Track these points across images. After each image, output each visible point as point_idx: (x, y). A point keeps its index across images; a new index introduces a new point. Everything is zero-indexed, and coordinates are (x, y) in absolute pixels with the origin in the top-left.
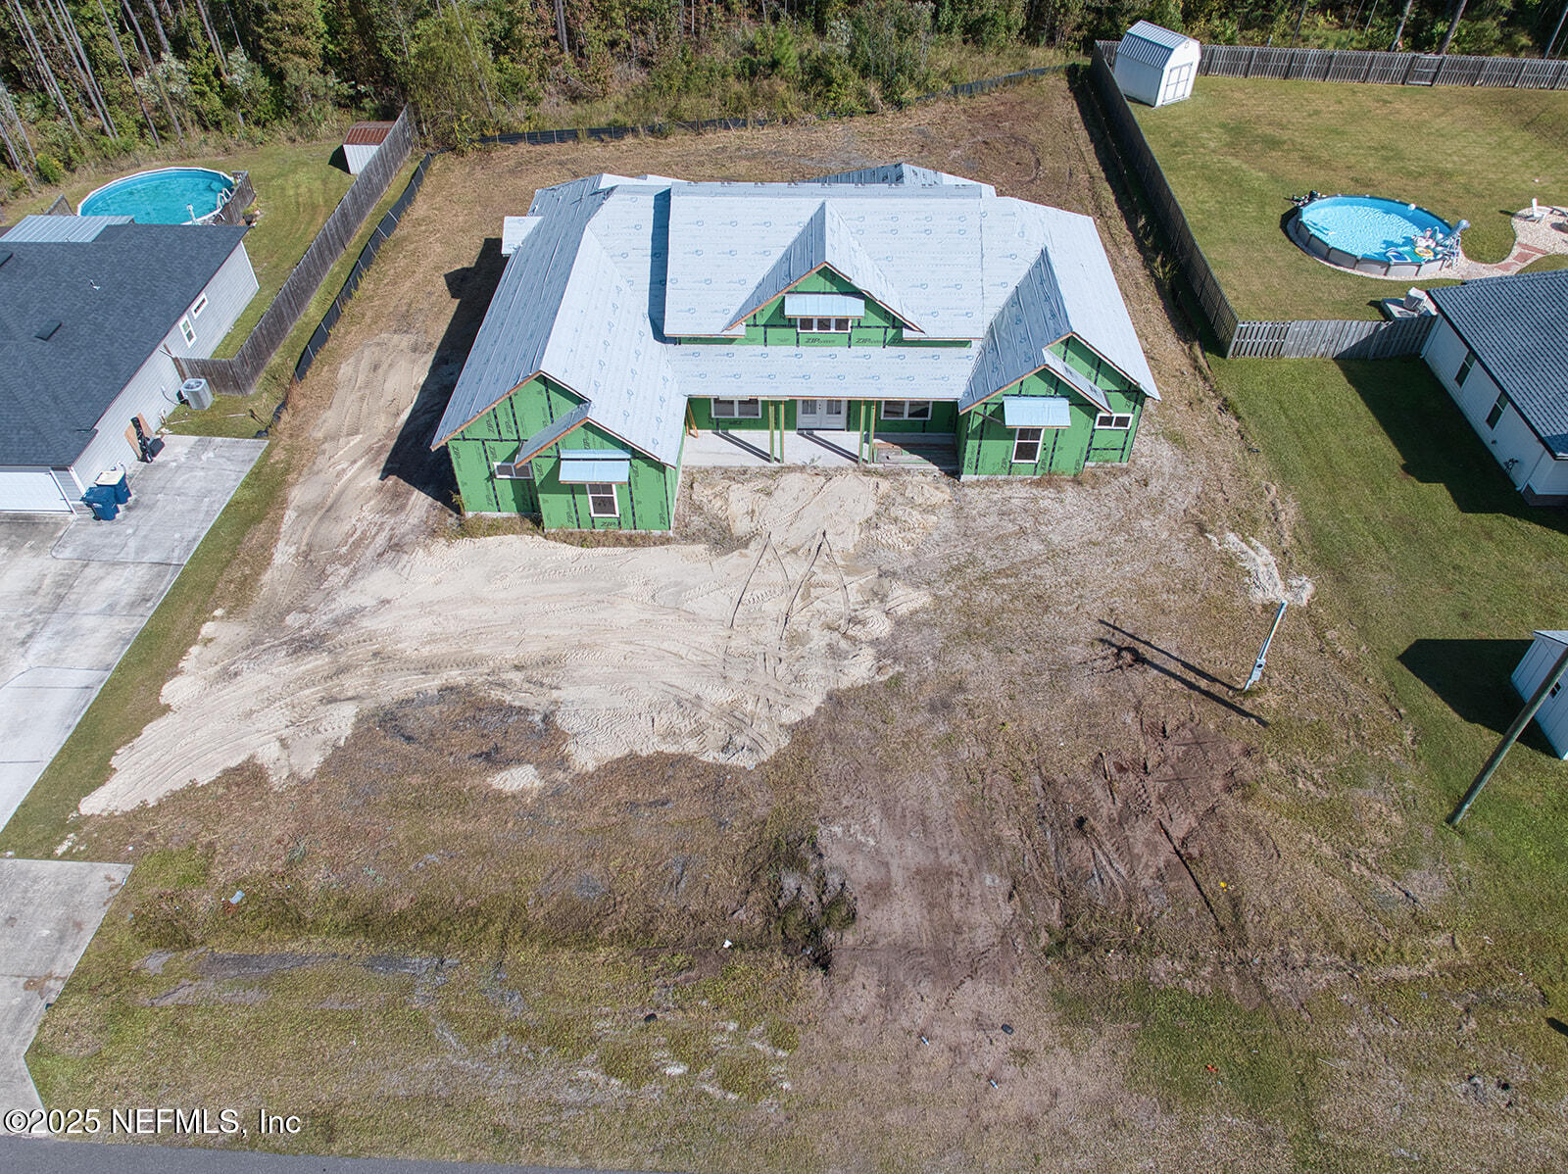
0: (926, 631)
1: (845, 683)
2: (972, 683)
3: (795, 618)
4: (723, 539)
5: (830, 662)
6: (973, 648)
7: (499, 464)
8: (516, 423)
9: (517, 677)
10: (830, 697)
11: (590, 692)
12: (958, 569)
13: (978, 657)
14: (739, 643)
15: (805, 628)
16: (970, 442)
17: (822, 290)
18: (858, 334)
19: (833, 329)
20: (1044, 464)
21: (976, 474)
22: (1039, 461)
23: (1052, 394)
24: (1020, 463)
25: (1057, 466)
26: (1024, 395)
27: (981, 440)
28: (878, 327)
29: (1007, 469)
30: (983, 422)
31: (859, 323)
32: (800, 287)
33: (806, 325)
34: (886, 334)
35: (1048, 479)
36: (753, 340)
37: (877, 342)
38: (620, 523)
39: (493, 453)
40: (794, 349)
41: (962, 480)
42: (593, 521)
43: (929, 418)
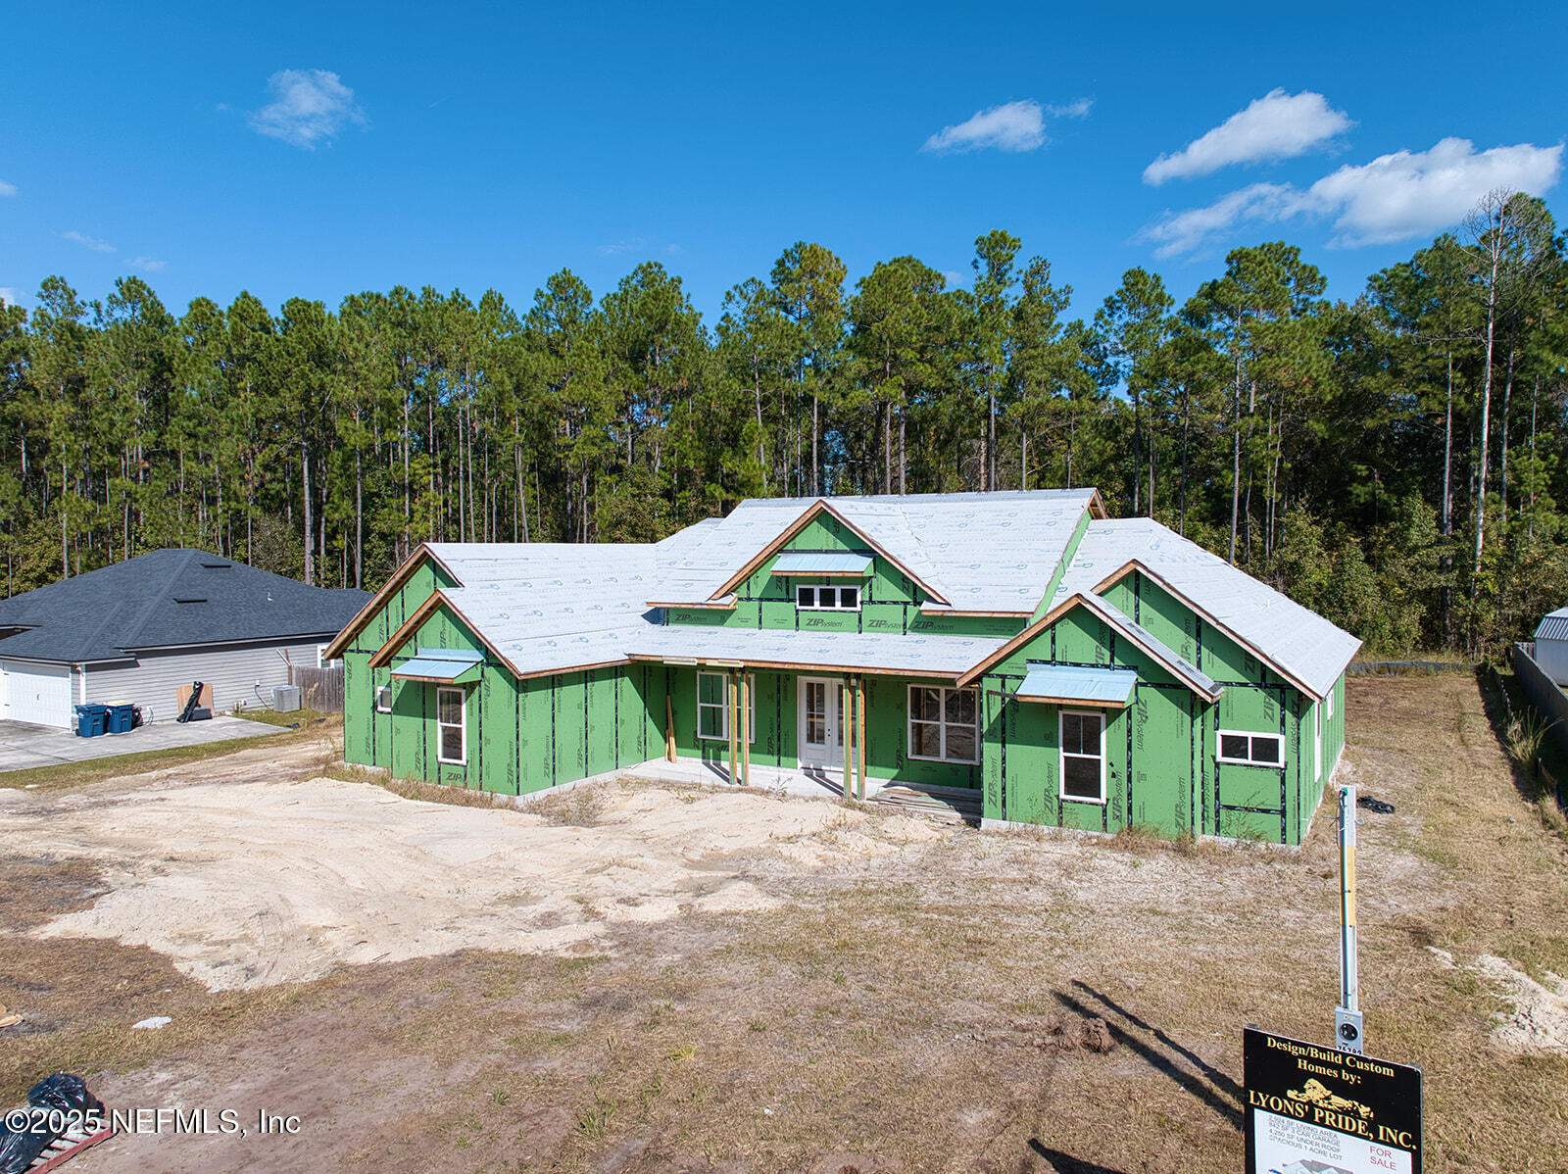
0: (721, 932)
2: (710, 994)
5: (522, 926)
6: (772, 963)
7: (382, 688)
10: (457, 953)
12: (867, 893)
15: (545, 893)
16: (986, 750)
17: (825, 548)
18: (871, 613)
19: (838, 605)
20: (1117, 807)
21: (1004, 819)
22: (1108, 800)
23: (1107, 662)
24: (1075, 802)
25: (1142, 815)
26: (1062, 663)
27: (1004, 746)
28: (895, 603)
29: (1056, 813)
30: (1003, 711)
31: (871, 597)
32: (800, 542)
33: (806, 598)
34: (905, 613)
35: (1128, 839)
36: (746, 621)
37: (895, 625)
38: (466, 776)
39: (379, 673)
40: (793, 632)
41: (983, 828)
42: (439, 769)
43: (977, 762)
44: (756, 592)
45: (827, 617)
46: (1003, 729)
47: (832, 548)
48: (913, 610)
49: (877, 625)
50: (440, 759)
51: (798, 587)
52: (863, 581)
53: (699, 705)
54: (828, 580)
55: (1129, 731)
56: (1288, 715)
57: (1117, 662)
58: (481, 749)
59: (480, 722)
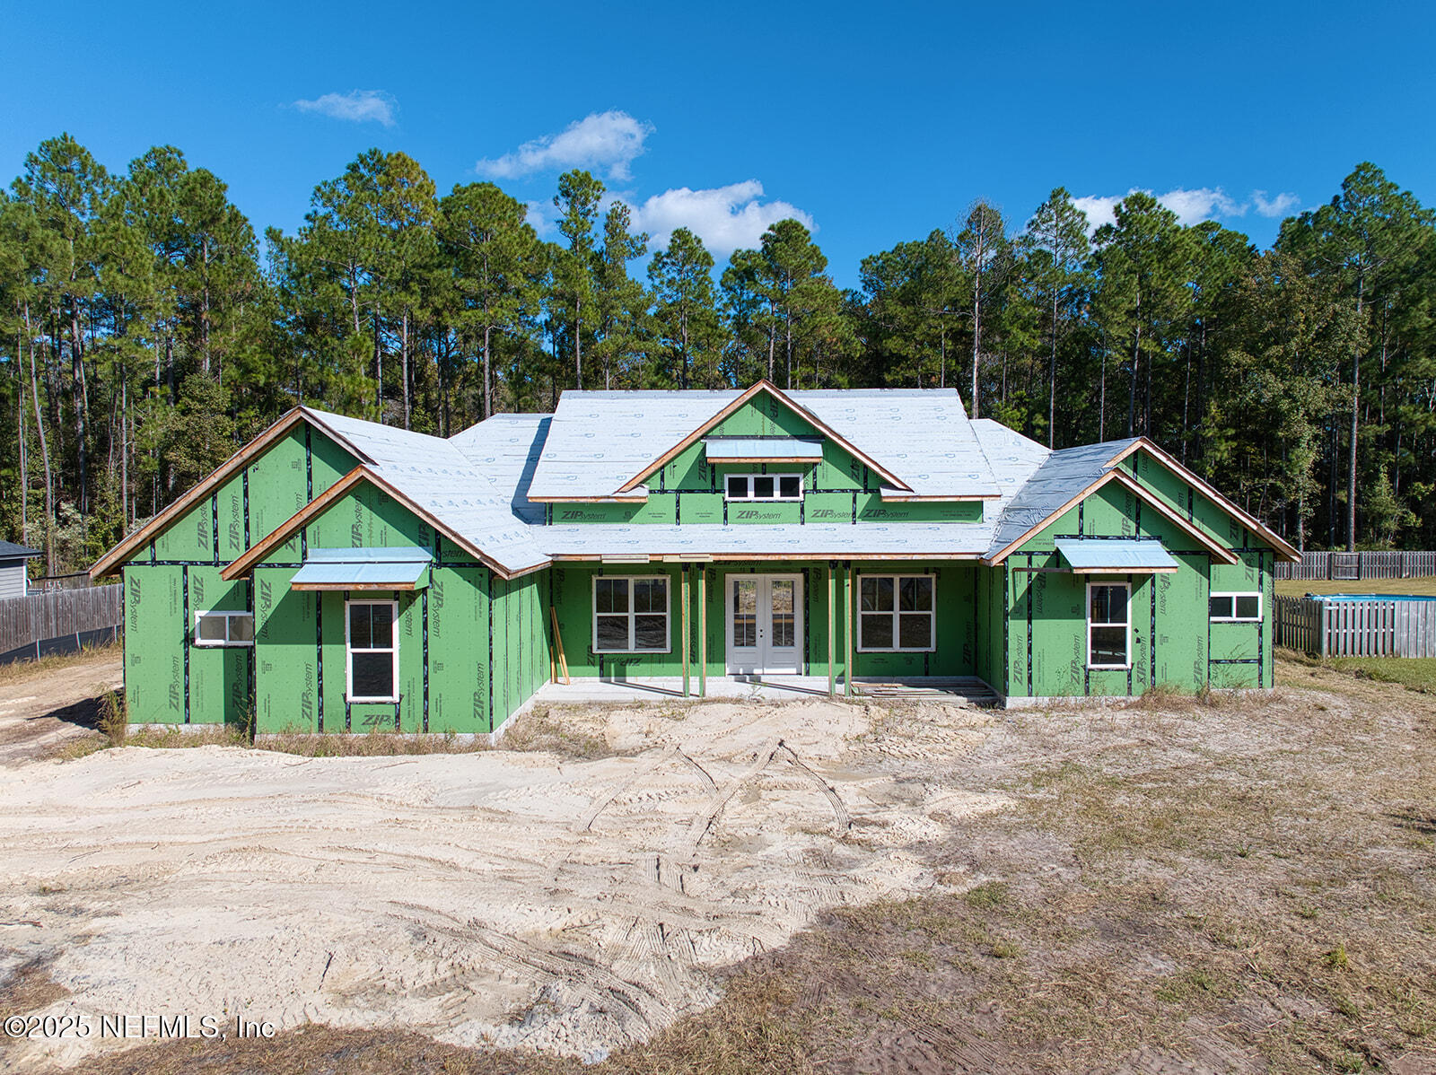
0: (1029, 836)
1: (860, 897)
2: (1183, 894)
3: (726, 820)
4: (592, 750)
5: (817, 871)
6: (1147, 852)
7: (203, 613)
8: (247, 528)
9: (28, 903)
10: (820, 915)
12: (1052, 775)
14: (600, 849)
15: (753, 832)
16: (1011, 626)
17: (760, 434)
18: (812, 502)
19: (777, 495)
20: (1141, 670)
21: (1030, 695)
22: (1132, 665)
23: (1133, 533)
24: (1101, 670)
25: (1164, 675)
26: (1089, 537)
27: (1030, 623)
28: (843, 491)
29: (1082, 682)
30: (1029, 589)
31: (815, 486)
32: (728, 428)
33: (738, 488)
34: (854, 501)
35: (1156, 697)
36: (660, 515)
37: (844, 515)
38: (398, 717)
39: (198, 592)
40: (722, 526)
41: (1008, 706)
42: (348, 712)
43: (933, 649)
44: (672, 483)
45: (762, 509)
46: (1030, 606)
47: (768, 433)
48: (864, 499)
49: (823, 514)
50: (350, 698)
51: (726, 477)
52: (808, 467)
53: (596, 615)
54: (764, 467)
55: (1153, 597)
56: (1265, 574)
57: (1143, 533)
58: (426, 678)
59: (426, 643)
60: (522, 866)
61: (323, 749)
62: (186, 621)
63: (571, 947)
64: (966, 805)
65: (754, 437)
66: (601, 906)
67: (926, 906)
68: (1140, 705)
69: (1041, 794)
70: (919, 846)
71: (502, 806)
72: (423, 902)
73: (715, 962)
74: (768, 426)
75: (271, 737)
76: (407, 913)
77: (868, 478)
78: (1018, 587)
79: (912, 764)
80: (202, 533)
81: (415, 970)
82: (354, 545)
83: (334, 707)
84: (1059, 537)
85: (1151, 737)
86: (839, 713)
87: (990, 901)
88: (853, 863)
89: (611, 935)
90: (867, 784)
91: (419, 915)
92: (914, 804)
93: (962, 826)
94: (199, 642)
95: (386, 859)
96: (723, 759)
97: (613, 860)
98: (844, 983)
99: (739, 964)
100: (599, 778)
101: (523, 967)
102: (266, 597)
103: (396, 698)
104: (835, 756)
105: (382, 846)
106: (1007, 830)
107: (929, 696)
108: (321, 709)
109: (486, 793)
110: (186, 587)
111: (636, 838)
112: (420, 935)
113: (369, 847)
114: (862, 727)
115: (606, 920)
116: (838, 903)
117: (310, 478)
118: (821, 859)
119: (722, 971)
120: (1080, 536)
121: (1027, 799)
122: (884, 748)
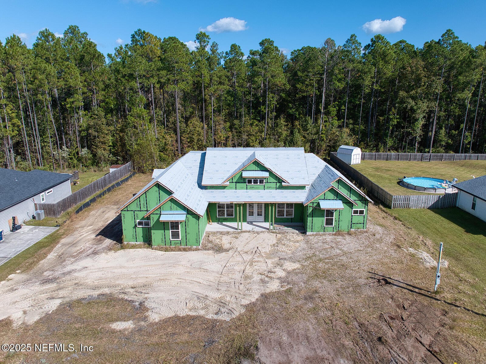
0: (300, 275)
1: (268, 291)
2: (321, 290)
3: (246, 271)
4: (219, 249)
5: (261, 284)
6: (319, 280)
7: (139, 221)
8: (147, 204)
9: (132, 291)
10: (262, 295)
11: (160, 294)
12: (309, 257)
13: (322, 283)
14: (224, 279)
15: (251, 274)
16: (308, 218)
17: (255, 170)
18: (267, 185)
19: (258, 183)
20: (336, 227)
21: (312, 232)
22: (334, 226)
23: (336, 199)
24: (327, 227)
25: (341, 228)
26: (326, 199)
27: (312, 218)
28: (274, 183)
29: (323, 229)
30: (313, 210)
31: (267, 181)
33: (250, 182)
34: (276, 185)
35: (339, 233)
36: (232, 188)
37: (274, 188)
38: (181, 243)
39: (137, 216)
40: (246, 190)
41: (307, 234)
42: (171, 242)
43: (293, 217)
44: (234, 181)
45: (255, 186)
46: (313, 214)
47: (257, 169)
48: (278, 184)
49: (269, 188)
50: (171, 239)
51: (247, 180)
52: (266, 178)
53: (217, 209)
54: (256, 178)
55: (339, 212)
56: (366, 206)
57: (338, 199)
58: (186, 236)
59: (186, 229)
60: (212, 283)
61: (166, 250)
62: (135, 222)
63: (222, 301)
64: (290, 266)
65: (253, 170)
66: (226, 292)
67: (278, 292)
68: (335, 235)
69: (306, 264)
70: (279, 278)
71: (205, 267)
72: (197, 291)
73: (244, 304)
74: (257, 168)
75: (155, 247)
76: (195, 293)
77: (279, 180)
78: (310, 210)
79: (283, 254)
80: (137, 205)
81: (200, 305)
82: (171, 210)
83: (168, 241)
84: (320, 199)
85: (334, 245)
86: (271, 236)
87: (289, 291)
88: (267, 282)
89: (228, 299)
90: (273, 261)
91: (197, 294)
92: (281, 266)
93: (289, 273)
94: (138, 226)
95: (188, 281)
96: (246, 252)
97: (227, 281)
98: (263, 308)
99: (248, 304)
100: (222, 259)
101: (215, 304)
102: (153, 220)
103: (180, 240)
104: (268, 251)
105: (186, 278)
106: (296, 274)
107: (290, 230)
108: (165, 241)
109: (202, 264)
110: (134, 215)
111: (230, 276)
112: (198, 298)
113: (185, 278)
114: (275, 241)
115: (227, 295)
116: (264, 292)
117: (159, 194)
118: (262, 281)
119: (245, 305)
120: (324, 199)
121: (302, 265)
122: (278, 249)
